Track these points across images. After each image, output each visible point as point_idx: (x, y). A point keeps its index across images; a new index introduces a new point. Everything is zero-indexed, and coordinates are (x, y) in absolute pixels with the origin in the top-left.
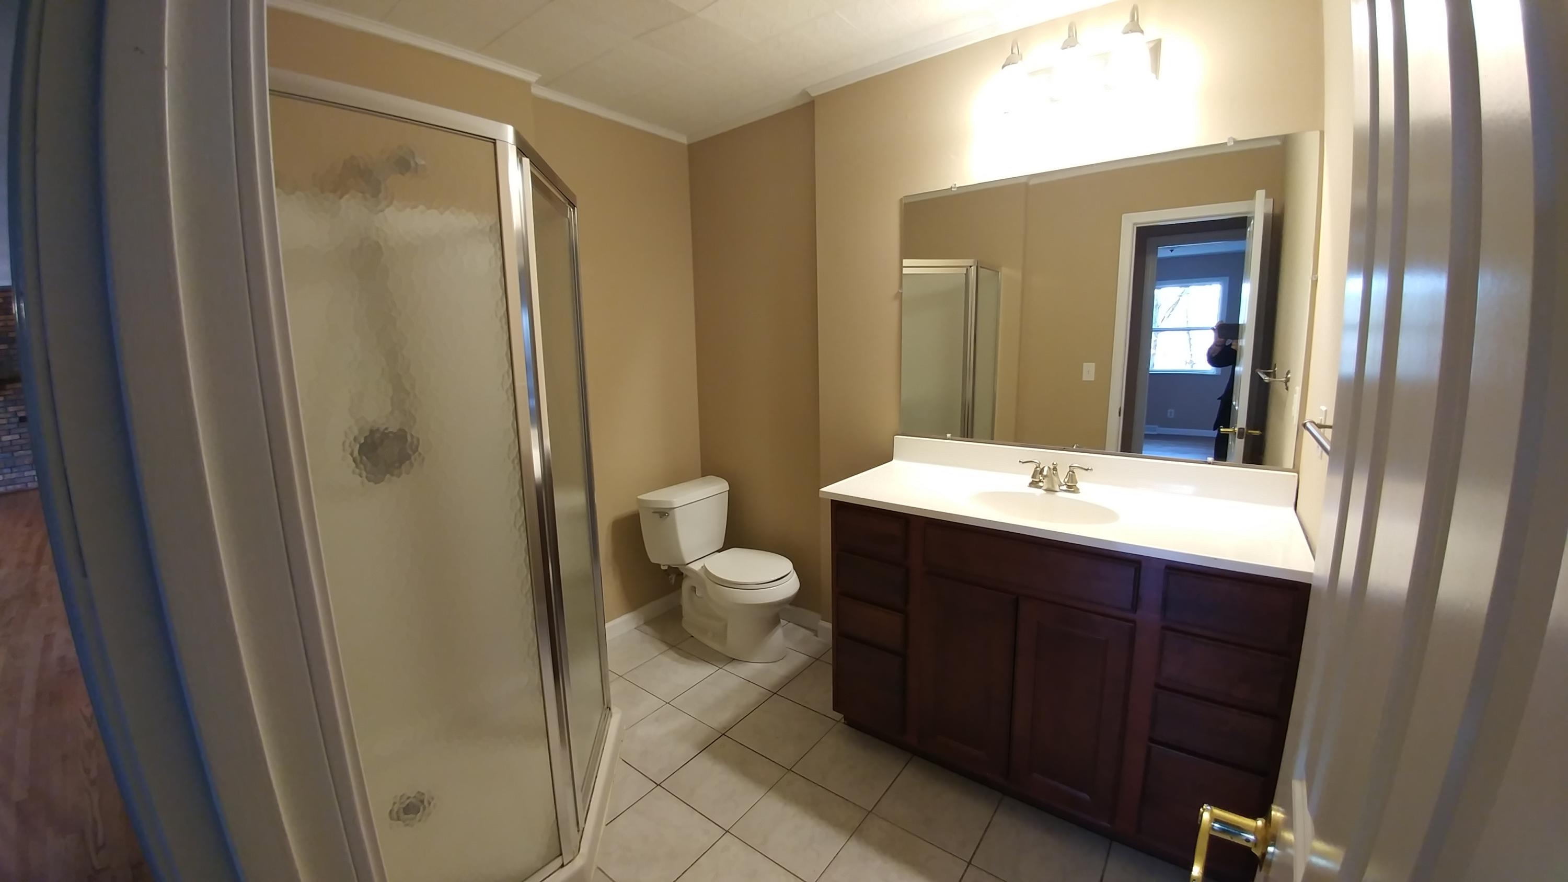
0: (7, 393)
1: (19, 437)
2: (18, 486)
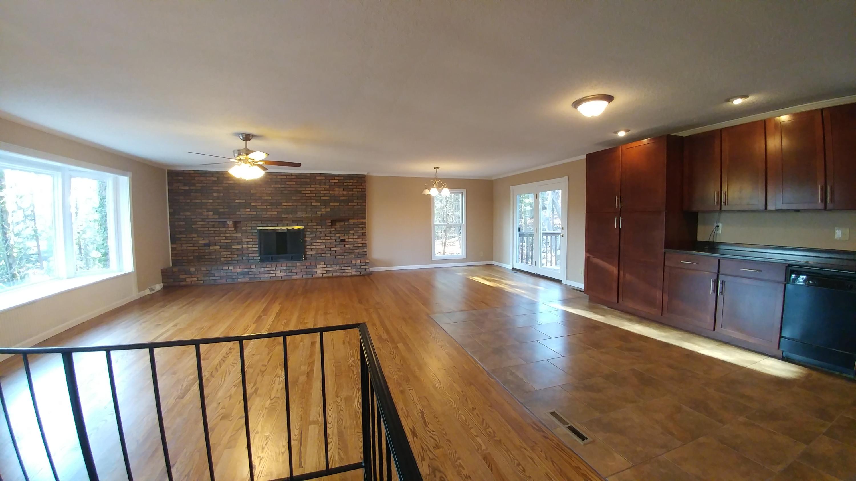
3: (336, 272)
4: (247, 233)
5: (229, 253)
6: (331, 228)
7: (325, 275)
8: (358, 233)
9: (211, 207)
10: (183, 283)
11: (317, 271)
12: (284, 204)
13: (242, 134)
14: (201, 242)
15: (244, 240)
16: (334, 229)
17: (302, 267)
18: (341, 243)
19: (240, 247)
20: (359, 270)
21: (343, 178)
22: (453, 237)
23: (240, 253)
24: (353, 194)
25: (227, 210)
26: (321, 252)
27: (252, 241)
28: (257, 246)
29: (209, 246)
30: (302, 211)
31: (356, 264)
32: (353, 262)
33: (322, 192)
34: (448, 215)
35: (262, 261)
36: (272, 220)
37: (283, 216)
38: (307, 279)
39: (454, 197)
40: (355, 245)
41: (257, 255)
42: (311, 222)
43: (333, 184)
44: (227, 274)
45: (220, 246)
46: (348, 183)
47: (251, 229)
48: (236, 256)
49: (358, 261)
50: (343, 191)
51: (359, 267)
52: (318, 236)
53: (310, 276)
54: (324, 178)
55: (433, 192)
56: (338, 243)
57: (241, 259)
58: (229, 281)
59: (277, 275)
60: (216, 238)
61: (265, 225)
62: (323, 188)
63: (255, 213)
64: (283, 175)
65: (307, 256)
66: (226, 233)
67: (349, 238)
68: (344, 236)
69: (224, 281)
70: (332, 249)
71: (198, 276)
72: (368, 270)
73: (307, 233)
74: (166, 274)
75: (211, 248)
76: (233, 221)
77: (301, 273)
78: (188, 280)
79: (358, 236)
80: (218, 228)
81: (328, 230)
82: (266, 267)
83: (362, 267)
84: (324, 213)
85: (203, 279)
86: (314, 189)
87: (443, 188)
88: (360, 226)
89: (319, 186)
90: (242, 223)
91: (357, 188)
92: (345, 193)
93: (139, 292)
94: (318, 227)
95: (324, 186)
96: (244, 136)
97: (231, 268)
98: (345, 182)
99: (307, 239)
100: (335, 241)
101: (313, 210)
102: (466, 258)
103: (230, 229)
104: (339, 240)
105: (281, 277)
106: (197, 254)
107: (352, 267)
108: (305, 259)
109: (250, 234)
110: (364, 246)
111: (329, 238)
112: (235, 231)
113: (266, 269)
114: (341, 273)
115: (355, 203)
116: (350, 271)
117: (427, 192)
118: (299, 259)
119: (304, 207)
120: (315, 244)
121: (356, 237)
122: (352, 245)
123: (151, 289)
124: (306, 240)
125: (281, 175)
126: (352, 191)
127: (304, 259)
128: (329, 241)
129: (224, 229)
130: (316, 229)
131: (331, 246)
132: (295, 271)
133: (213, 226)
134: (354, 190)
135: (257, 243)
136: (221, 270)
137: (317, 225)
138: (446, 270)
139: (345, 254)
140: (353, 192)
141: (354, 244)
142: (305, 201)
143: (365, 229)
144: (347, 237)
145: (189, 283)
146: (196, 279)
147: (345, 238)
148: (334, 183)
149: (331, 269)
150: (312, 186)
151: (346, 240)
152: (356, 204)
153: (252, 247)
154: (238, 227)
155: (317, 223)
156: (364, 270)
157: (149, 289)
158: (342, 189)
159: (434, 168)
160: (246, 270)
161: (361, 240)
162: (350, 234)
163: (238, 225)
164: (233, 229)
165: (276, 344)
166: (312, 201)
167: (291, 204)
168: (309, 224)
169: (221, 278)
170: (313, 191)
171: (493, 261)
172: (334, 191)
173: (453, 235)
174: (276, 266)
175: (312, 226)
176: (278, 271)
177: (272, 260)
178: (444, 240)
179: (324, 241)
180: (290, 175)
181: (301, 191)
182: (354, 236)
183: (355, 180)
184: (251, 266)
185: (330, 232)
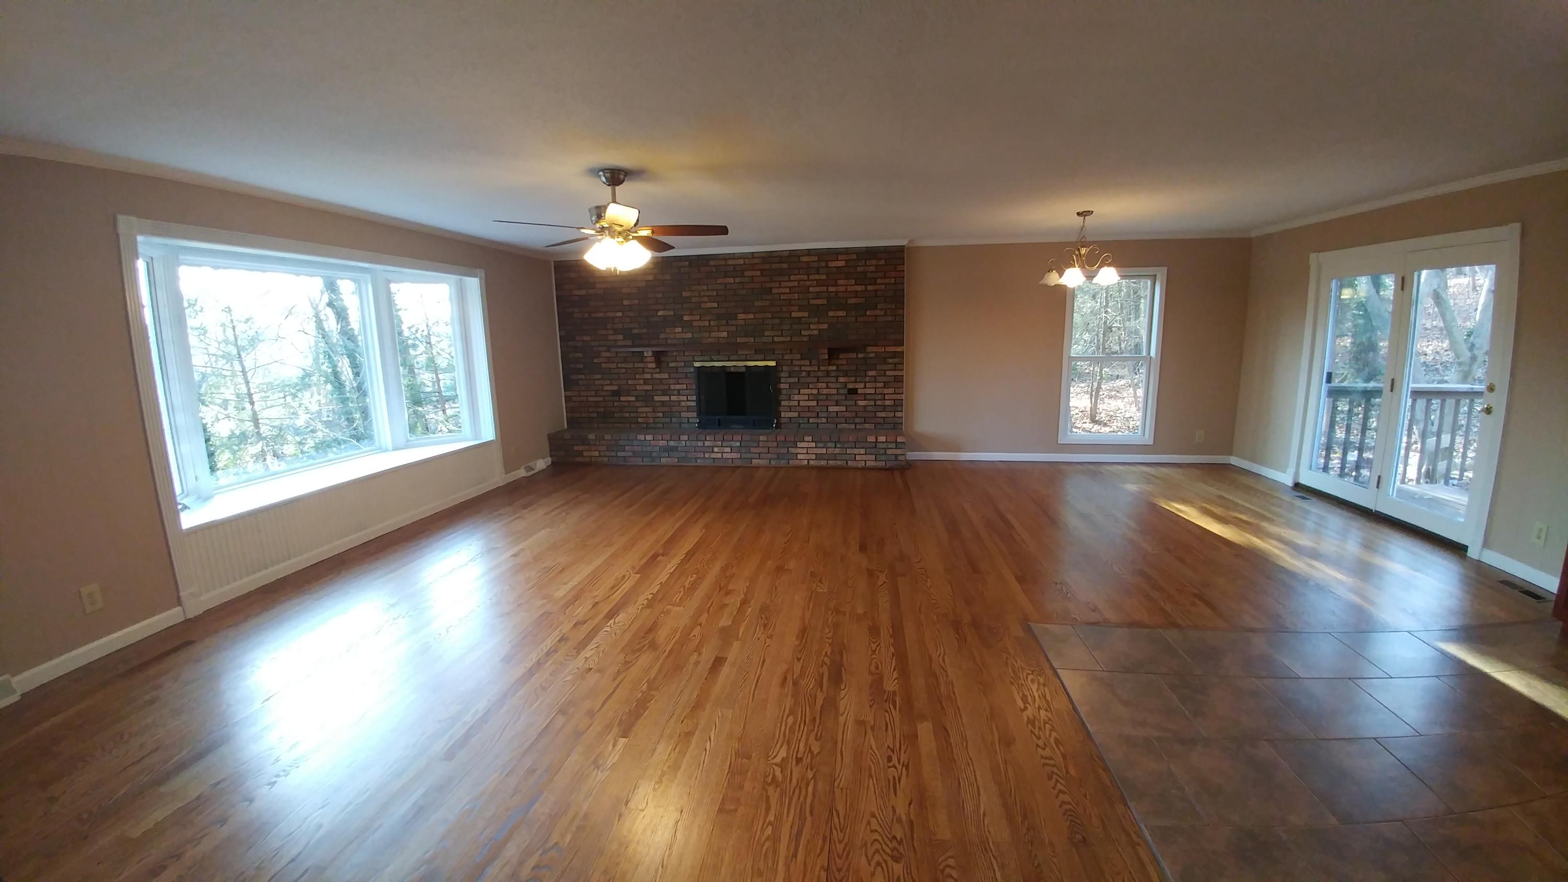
0: (840, 362)
1: (844, 398)
2: (839, 463)
3: (834, 457)
4: (677, 372)
5: (650, 409)
6: (829, 365)
7: (812, 463)
8: (885, 375)
9: (621, 326)
10: (579, 459)
11: (797, 454)
12: (741, 316)
13: (603, 170)
14: (606, 388)
15: (672, 387)
16: (834, 368)
17: (769, 444)
18: (848, 396)
19: (666, 398)
20: (883, 458)
21: (855, 257)
22: (1118, 377)
23: (666, 409)
24: (876, 291)
25: (646, 331)
26: (809, 415)
27: (687, 389)
28: (694, 398)
29: (620, 396)
30: (773, 329)
31: (877, 444)
32: (871, 439)
33: (811, 289)
34: (1110, 328)
35: (702, 425)
36: (716, 350)
37: (739, 340)
38: (778, 469)
39: (1128, 287)
40: (878, 403)
41: (695, 414)
42: (791, 353)
43: (835, 269)
44: (644, 449)
45: (636, 397)
46: (867, 268)
47: (685, 366)
48: (661, 415)
49: (881, 437)
50: (856, 284)
51: (882, 451)
52: (802, 380)
53: (783, 463)
54: (816, 258)
55: (1072, 277)
56: (844, 397)
57: (668, 420)
58: (647, 461)
59: (725, 456)
60: (630, 382)
61: (707, 358)
62: (815, 280)
63: (689, 335)
64: (739, 258)
65: (782, 421)
66: (644, 373)
67: (865, 387)
68: (856, 382)
69: (638, 461)
70: (830, 409)
71: (600, 448)
72: (901, 458)
73: (782, 375)
74: (556, 443)
75: (622, 399)
76: (653, 352)
77: (769, 456)
78: (585, 454)
79: (884, 383)
80: (632, 364)
81: (822, 368)
82: (706, 440)
83: (889, 452)
84: (816, 332)
85: (608, 453)
86: (796, 284)
87: (1100, 267)
88: (890, 360)
89: (805, 277)
90: (669, 354)
91: (885, 278)
92: (859, 288)
93: (506, 473)
94: (803, 362)
95: (817, 277)
96: (608, 175)
97: (649, 437)
98: (860, 264)
99: (782, 386)
100: (836, 393)
101: (795, 327)
102: (1152, 444)
103: (650, 365)
104: (845, 391)
105: (731, 460)
106: (602, 410)
107: (867, 450)
108: (779, 426)
109: (683, 376)
110: (898, 405)
111: (824, 385)
112: (658, 370)
113: (707, 443)
114: (845, 462)
115: (881, 310)
116: (863, 458)
117: (1053, 279)
118: (766, 425)
119: (777, 321)
120: (796, 397)
121: (881, 385)
122: (872, 403)
123: (529, 469)
124: (780, 389)
125: (735, 259)
126: (875, 284)
127: (777, 427)
128: (825, 391)
129: (641, 365)
130: (800, 366)
131: (828, 403)
132: (757, 450)
133: (625, 361)
134: (879, 281)
135: (693, 392)
136: (634, 442)
137: (802, 359)
138: (1093, 470)
139: (857, 420)
140: (877, 287)
141: (875, 400)
142: (778, 309)
143: (900, 367)
144: (862, 385)
145: (588, 460)
146: (597, 454)
147: (857, 387)
148: (837, 267)
149: (824, 451)
150: (792, 278)
151: (860, 391)
152: (882, 313)
153: (686, 399)
154: (663, 362)
155: (801, 355)
156: (893, 458)
157: (525, 468)
158: (853, 282)
159: (1078, 214)
160: (672, 443)
161: (891, 391)
162: (867, 379)
163: (663, 359)
164: (654, 365)
165: (645, 645)
166: (793, 308)
167: (752, 316)
168: (786, 357)
169: (635, 454)
170: (793, 287)
171: (1231, 454)
172: (836, 285)
173: (1121, 372)
174: (722, 439)
175: (792, 360)
176: (726, 448)
177: (719, 425)
178: (1095, 384)
179: (815, 392)
180: (750, 257)
181: (771, 288)
182: (875, 381)
183: (882, 259)
184: (681, 436)
185: (828, 373)
